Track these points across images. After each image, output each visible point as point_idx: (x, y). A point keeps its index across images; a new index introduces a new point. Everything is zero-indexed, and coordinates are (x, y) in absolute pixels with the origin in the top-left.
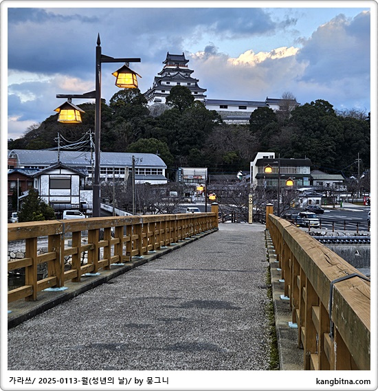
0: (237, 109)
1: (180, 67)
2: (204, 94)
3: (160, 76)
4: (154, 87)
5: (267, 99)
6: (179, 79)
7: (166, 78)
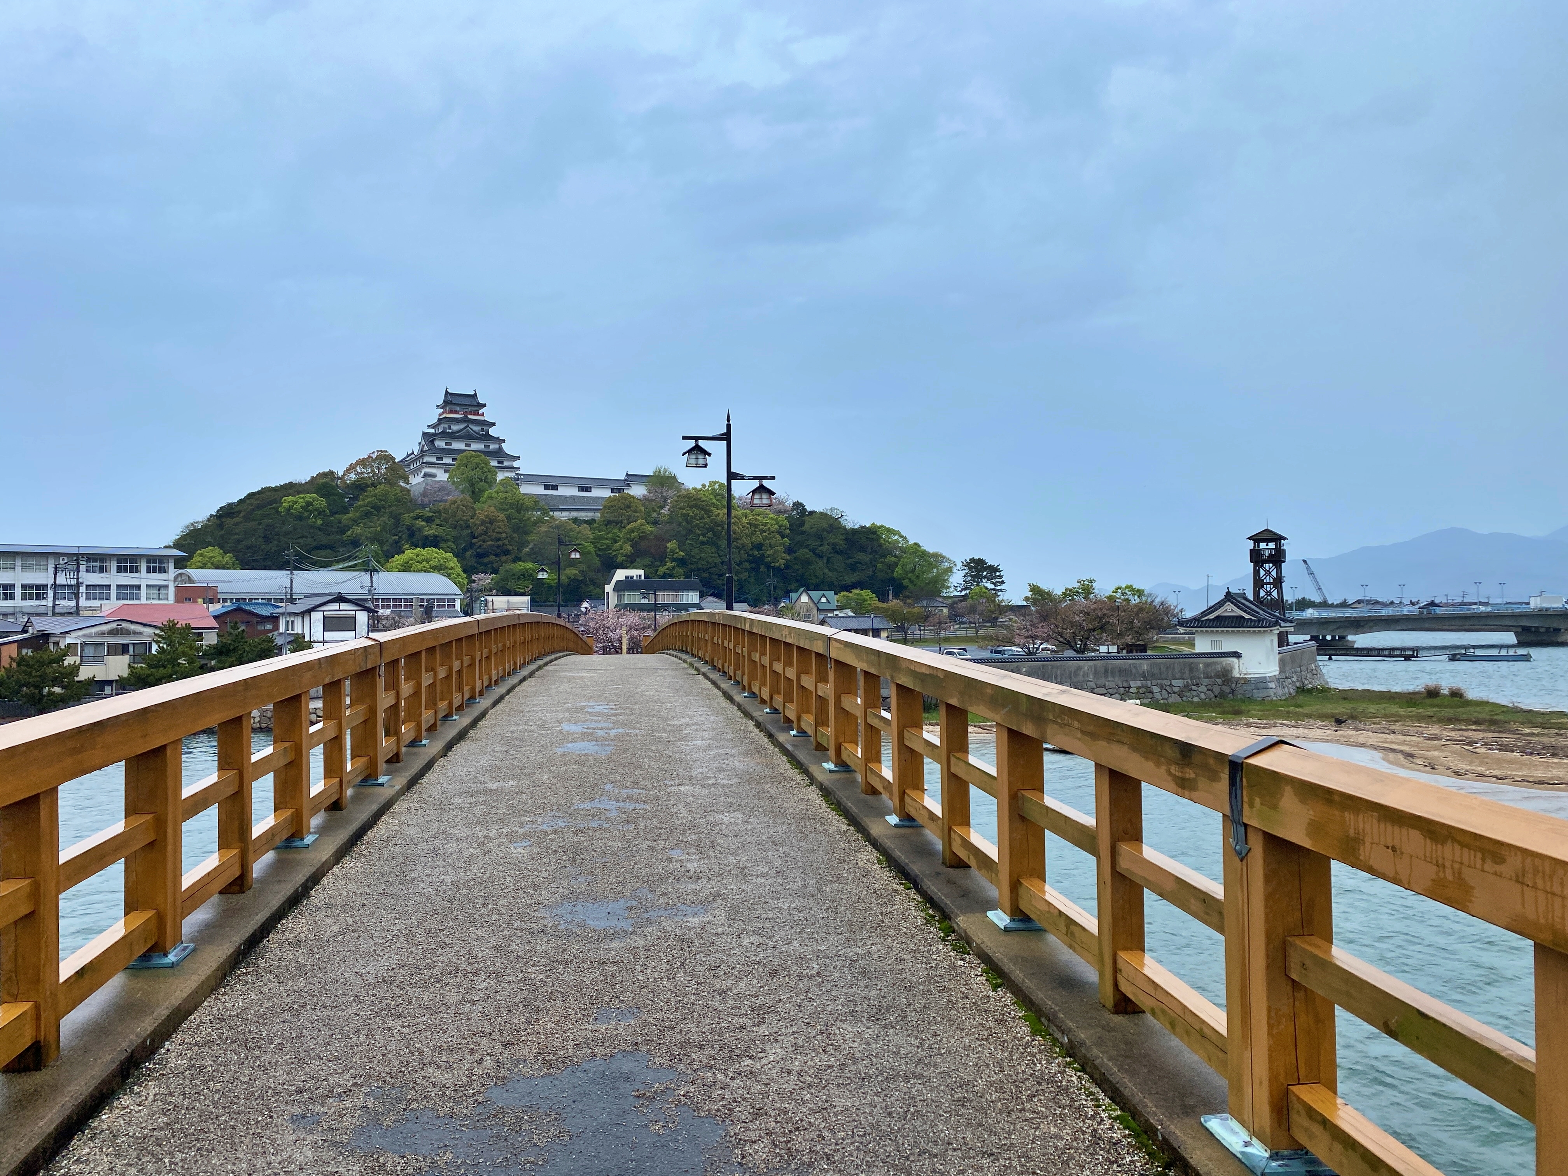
0: (574, 492)
1: (470, 417)
2: (516, 464)
3: (432, 431)
4: (422, 451)
5: (627, 475)
6: (469, 437)
7: (444, 435)
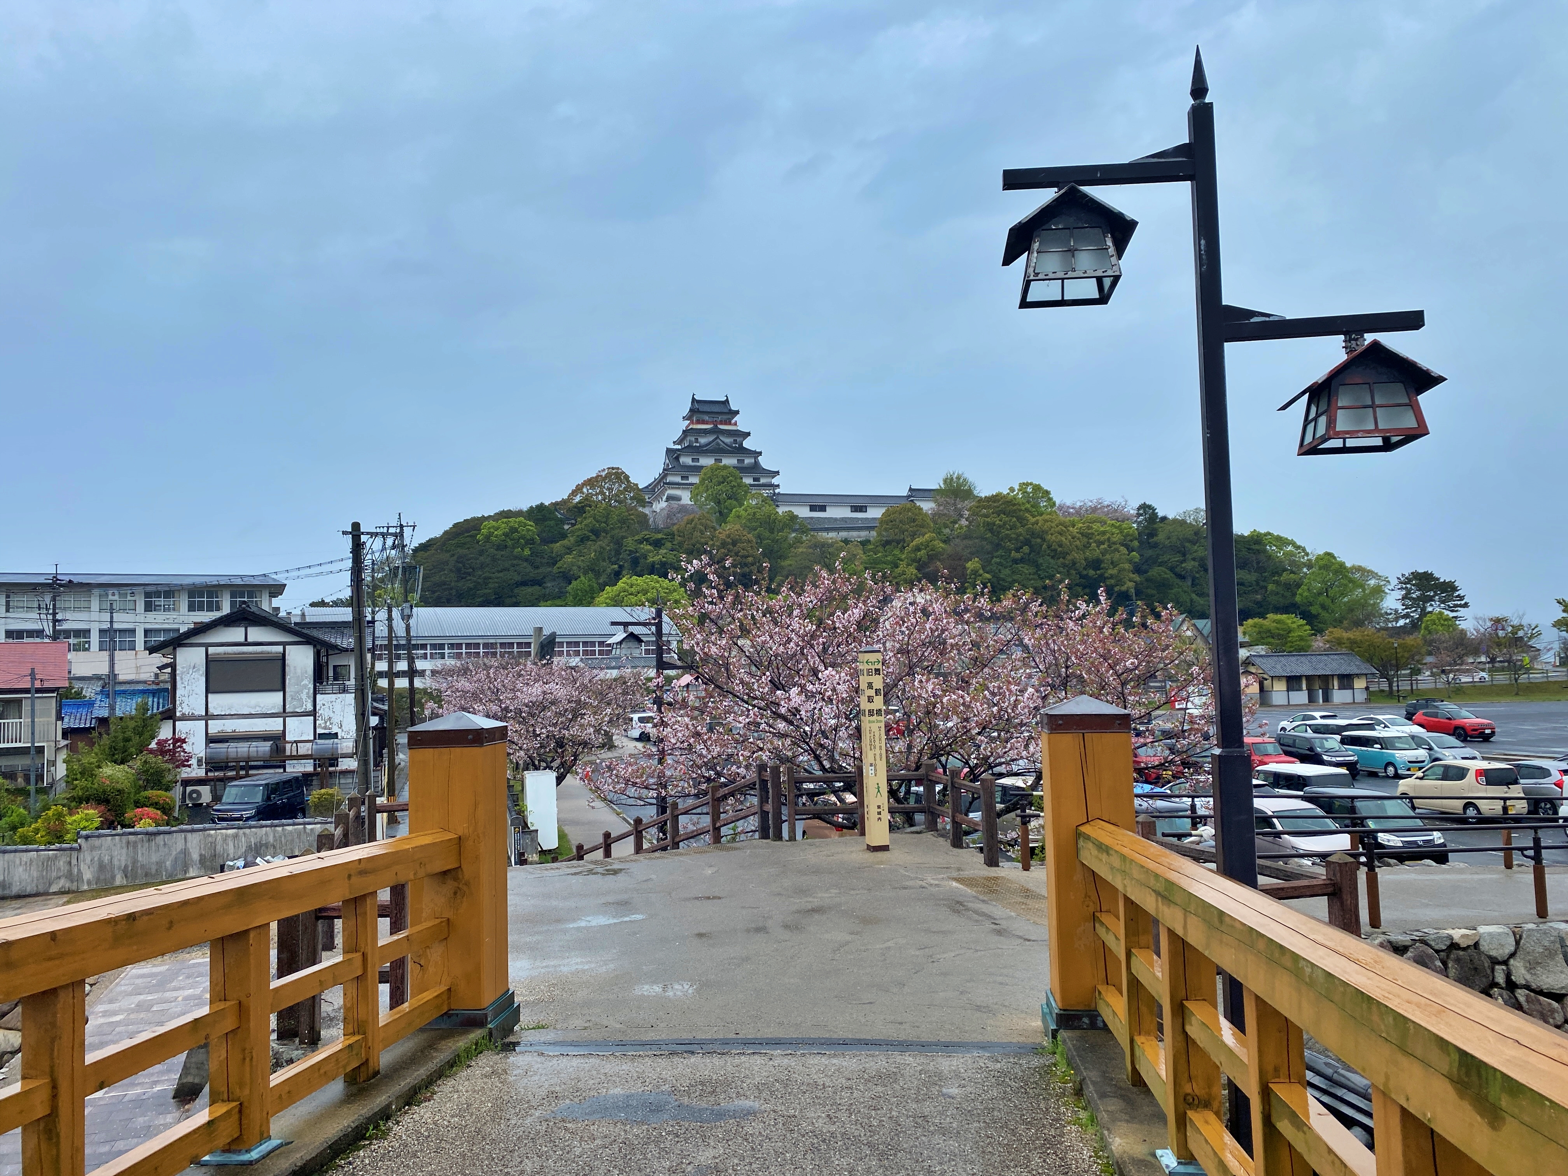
0: (846, 513)
1: (720, 427)
2: (775, 481)
3: (678, 446)
4: (665, 471)
5: (911, 490)
6: (718, 451)
7: (691, 450)
